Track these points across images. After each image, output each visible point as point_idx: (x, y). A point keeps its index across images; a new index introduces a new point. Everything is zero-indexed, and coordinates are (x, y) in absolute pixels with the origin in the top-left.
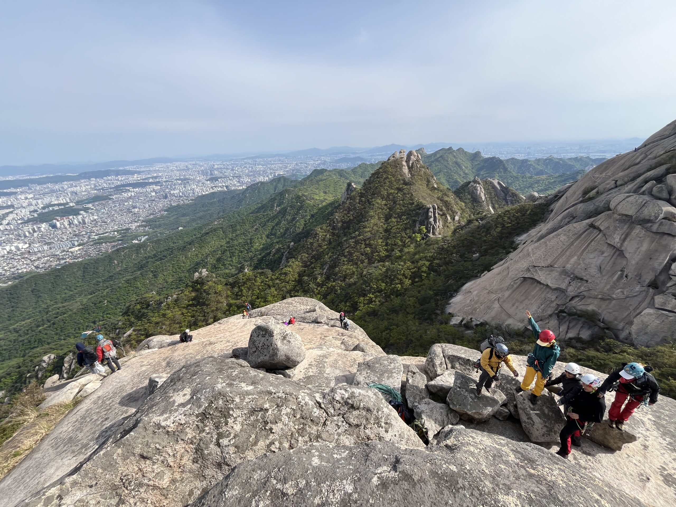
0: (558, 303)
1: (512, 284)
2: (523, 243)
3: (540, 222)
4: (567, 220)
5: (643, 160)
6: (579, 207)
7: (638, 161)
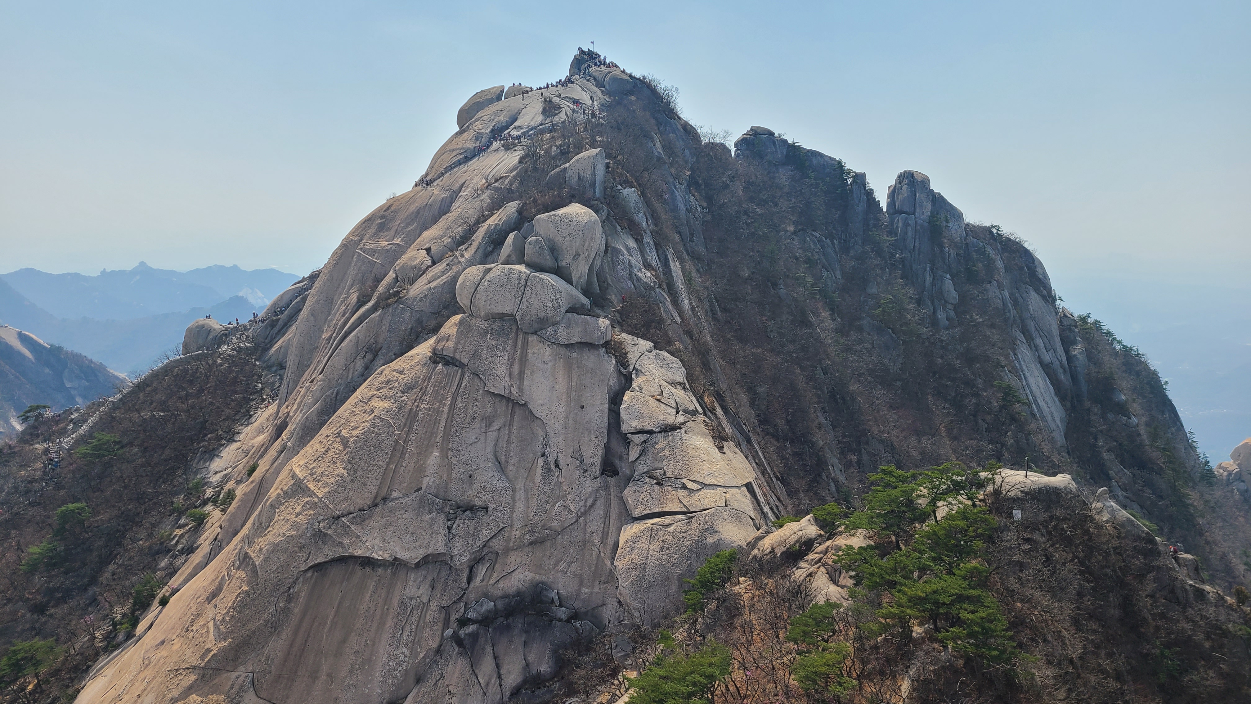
0: (444, 604)
4: (359, 365)
5: (452, 202)
6: (377, 322)
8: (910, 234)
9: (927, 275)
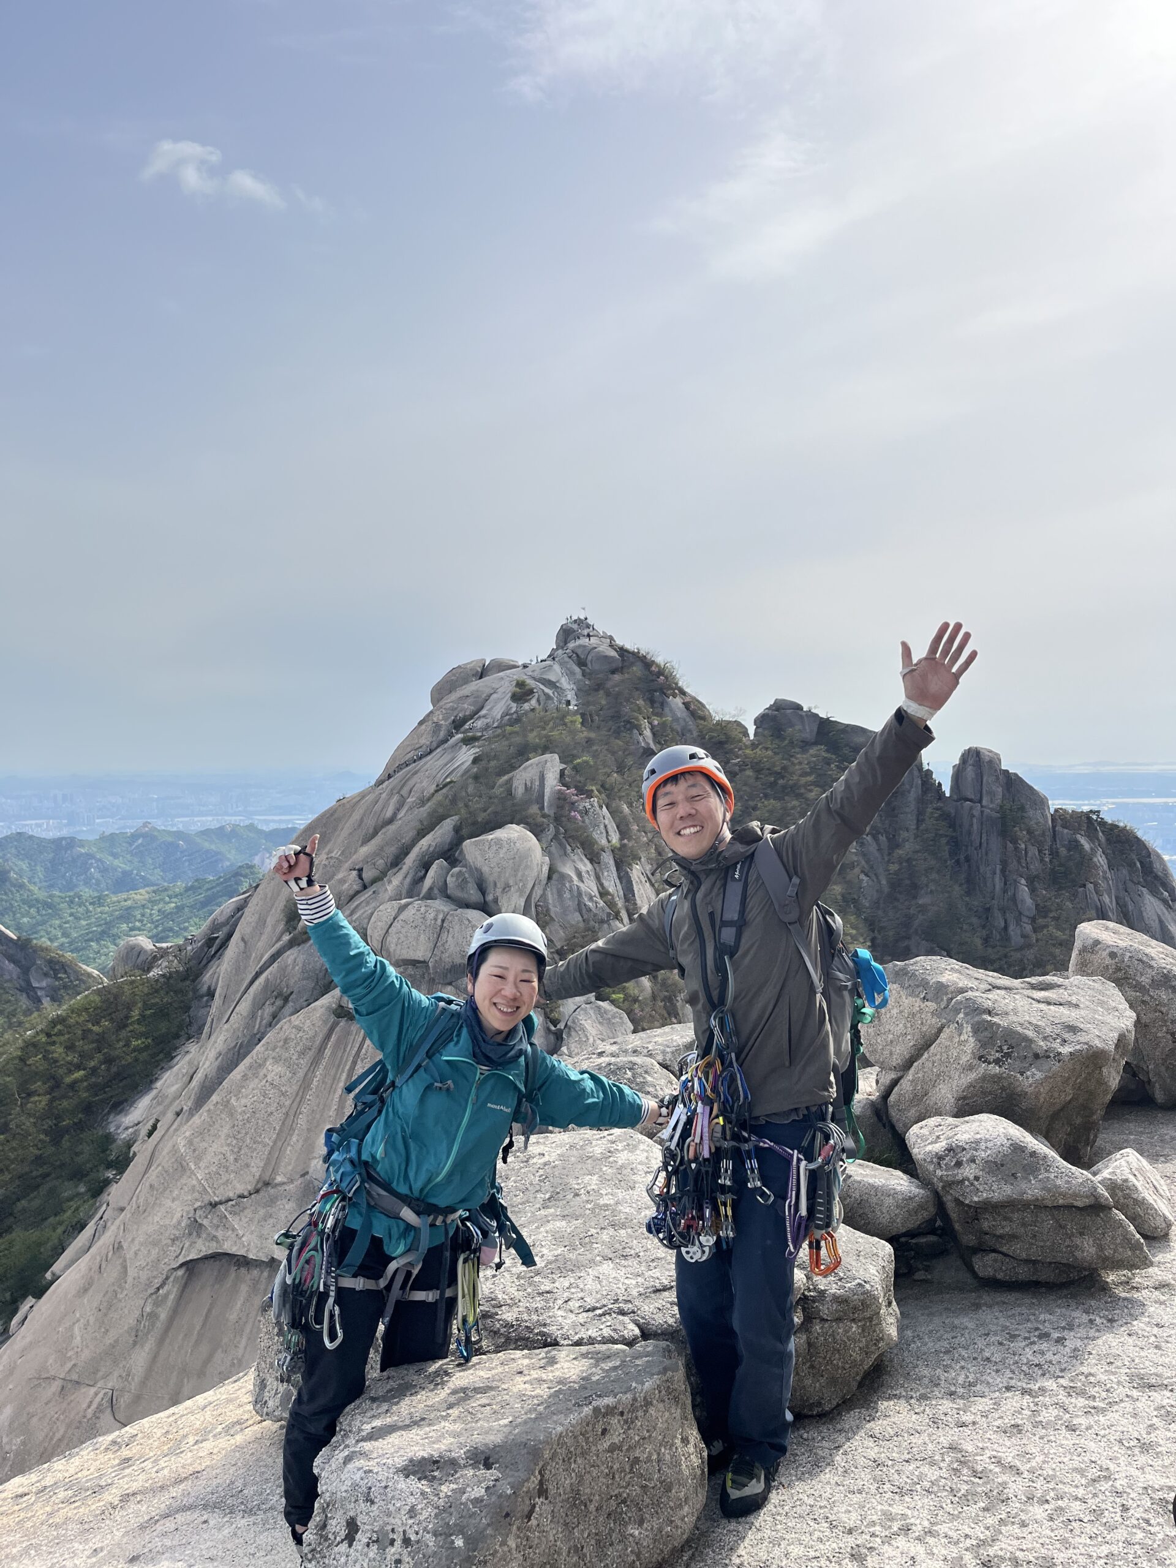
1: (148, 1309)
2: (144, 1132)
3: (183, 1040)
4: (268, 1010)
5: (398, 810)
6: (290, 961)
7: (389, 813)
8: (975, 827)
9: (997, 880)
